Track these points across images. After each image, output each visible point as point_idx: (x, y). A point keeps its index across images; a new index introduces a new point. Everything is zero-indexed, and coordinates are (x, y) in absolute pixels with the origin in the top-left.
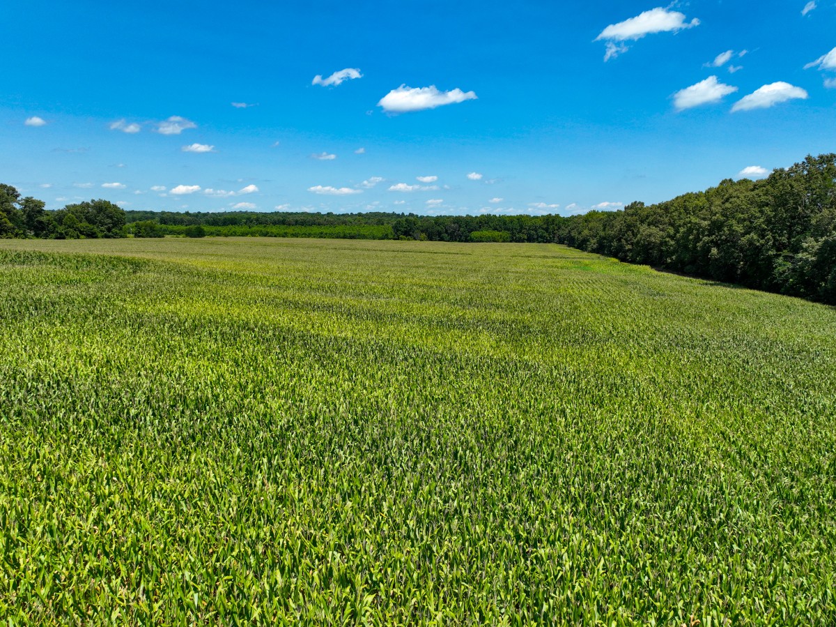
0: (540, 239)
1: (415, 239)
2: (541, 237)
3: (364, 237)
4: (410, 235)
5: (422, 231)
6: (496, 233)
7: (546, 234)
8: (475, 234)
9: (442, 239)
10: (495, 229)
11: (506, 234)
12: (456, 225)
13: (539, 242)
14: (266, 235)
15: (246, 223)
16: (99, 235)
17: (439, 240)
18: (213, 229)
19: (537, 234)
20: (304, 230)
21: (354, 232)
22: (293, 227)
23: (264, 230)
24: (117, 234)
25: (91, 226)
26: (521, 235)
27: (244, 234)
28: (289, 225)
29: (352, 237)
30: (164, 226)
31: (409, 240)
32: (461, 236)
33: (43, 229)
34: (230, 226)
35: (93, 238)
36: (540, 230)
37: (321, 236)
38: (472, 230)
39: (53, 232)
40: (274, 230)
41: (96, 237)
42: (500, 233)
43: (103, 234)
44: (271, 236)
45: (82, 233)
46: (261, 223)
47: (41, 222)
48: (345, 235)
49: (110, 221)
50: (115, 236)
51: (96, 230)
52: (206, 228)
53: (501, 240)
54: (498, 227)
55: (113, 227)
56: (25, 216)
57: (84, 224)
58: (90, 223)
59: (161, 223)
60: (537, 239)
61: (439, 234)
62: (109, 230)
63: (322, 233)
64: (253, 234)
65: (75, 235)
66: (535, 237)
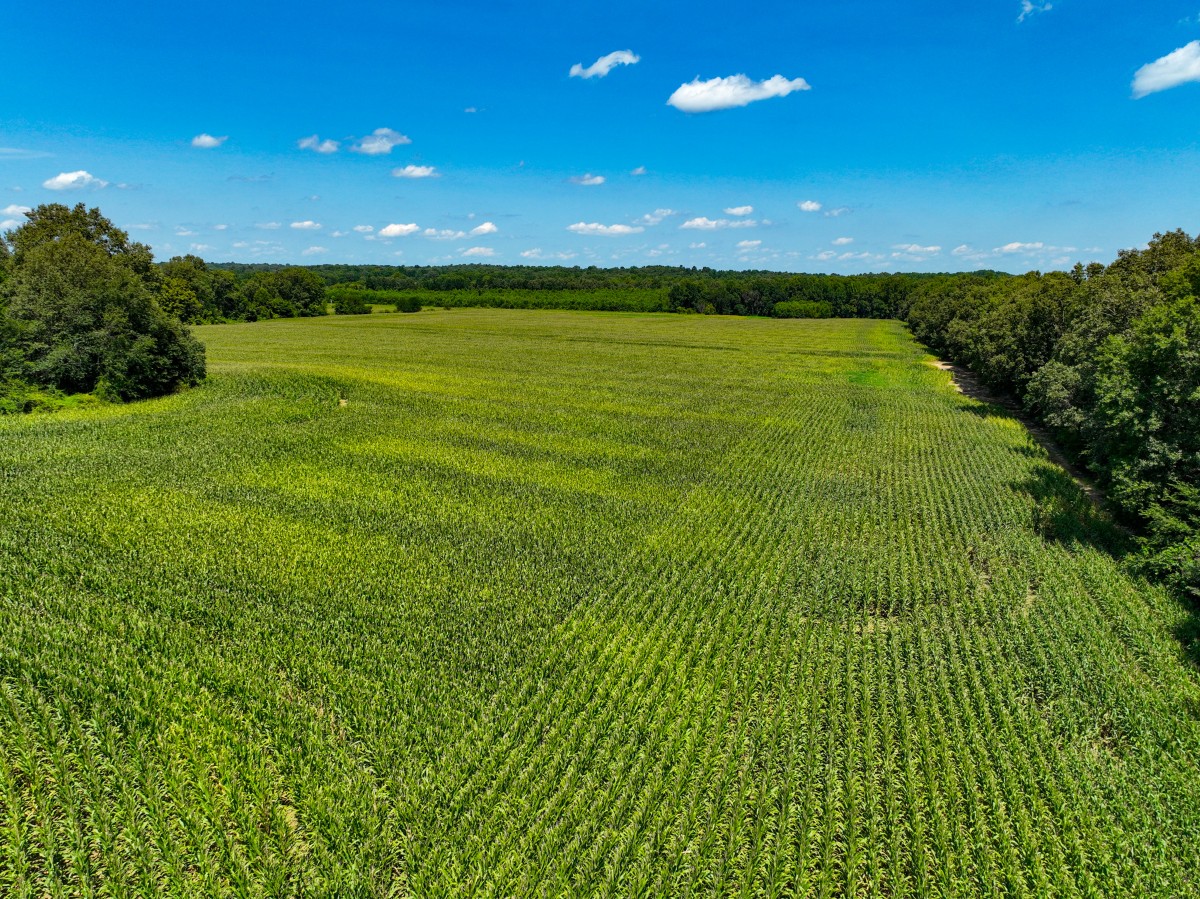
0: (875, 313)
1: (698, 312)
2: (878, 309)
3: (629, 308)
4: (692, 306)
5: (710, 301)
6: (812, 305)
7: (884, 306)
8: (781, 306)
9: (736, 312)
10: (812, 298)
11: (826, 306)
12: (757, 292)
13: (874, 318)
14: (499, 305)
15: (475, 286)
16: (295, 312)
17: (733, 314)
18: (434, 295)
19: (871, 306)
20: (552, 296)
21: (615, 300)
22: (537, 293)
23: (498, 297)
24: (315, 310)
25: (286, 302)
26: (848, 306)
27: (471, 304)
28: (533, 289)
29: (613, 309)
30: (370, 292)
31: (689, 313)
32: (763, 308)
33: (232, 308)
34: (455, 291)
35: (288, 317)
36: (875, 300)
37: (572, 306)
38: (779, 300)
39: (243, 312)
40: (511, 296)
41: (292, 316)
42: (817, 305)
43: (300, 311)
44: (506, 307)
45: (275, 311)
46: (495, 287)
47: (230, 300)
48: (603, 306)
49: (307, 294)
50: (314, 314)
51: (291, 307)
52: (423, 295)
53: (817, 315)
54: (815, 296)
55: (311, 302)
56: (214, 294)
57: (277, 300)
58: (284, 299)
59: (368, 287)
60: (872, 311)
61: (732, 304)
62: (306, 306)
63: (573, 303)
64: (483, 304)
65: (268, 314)
66: (869, 308)
